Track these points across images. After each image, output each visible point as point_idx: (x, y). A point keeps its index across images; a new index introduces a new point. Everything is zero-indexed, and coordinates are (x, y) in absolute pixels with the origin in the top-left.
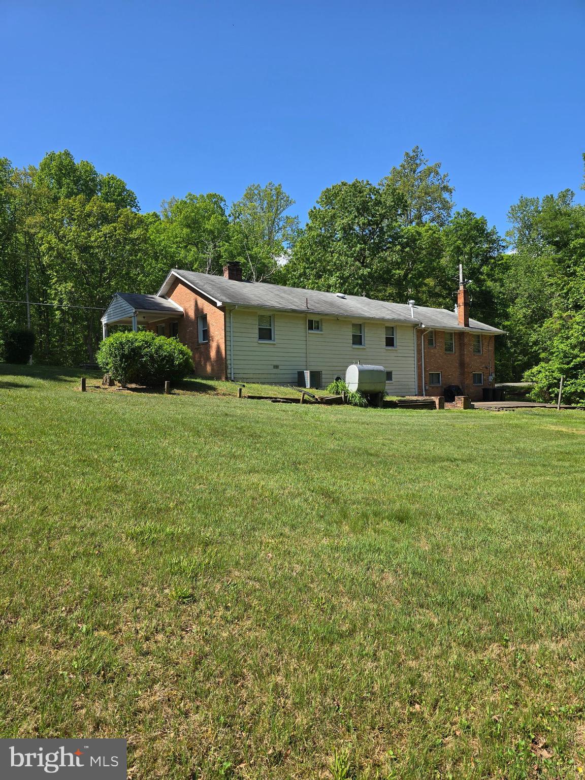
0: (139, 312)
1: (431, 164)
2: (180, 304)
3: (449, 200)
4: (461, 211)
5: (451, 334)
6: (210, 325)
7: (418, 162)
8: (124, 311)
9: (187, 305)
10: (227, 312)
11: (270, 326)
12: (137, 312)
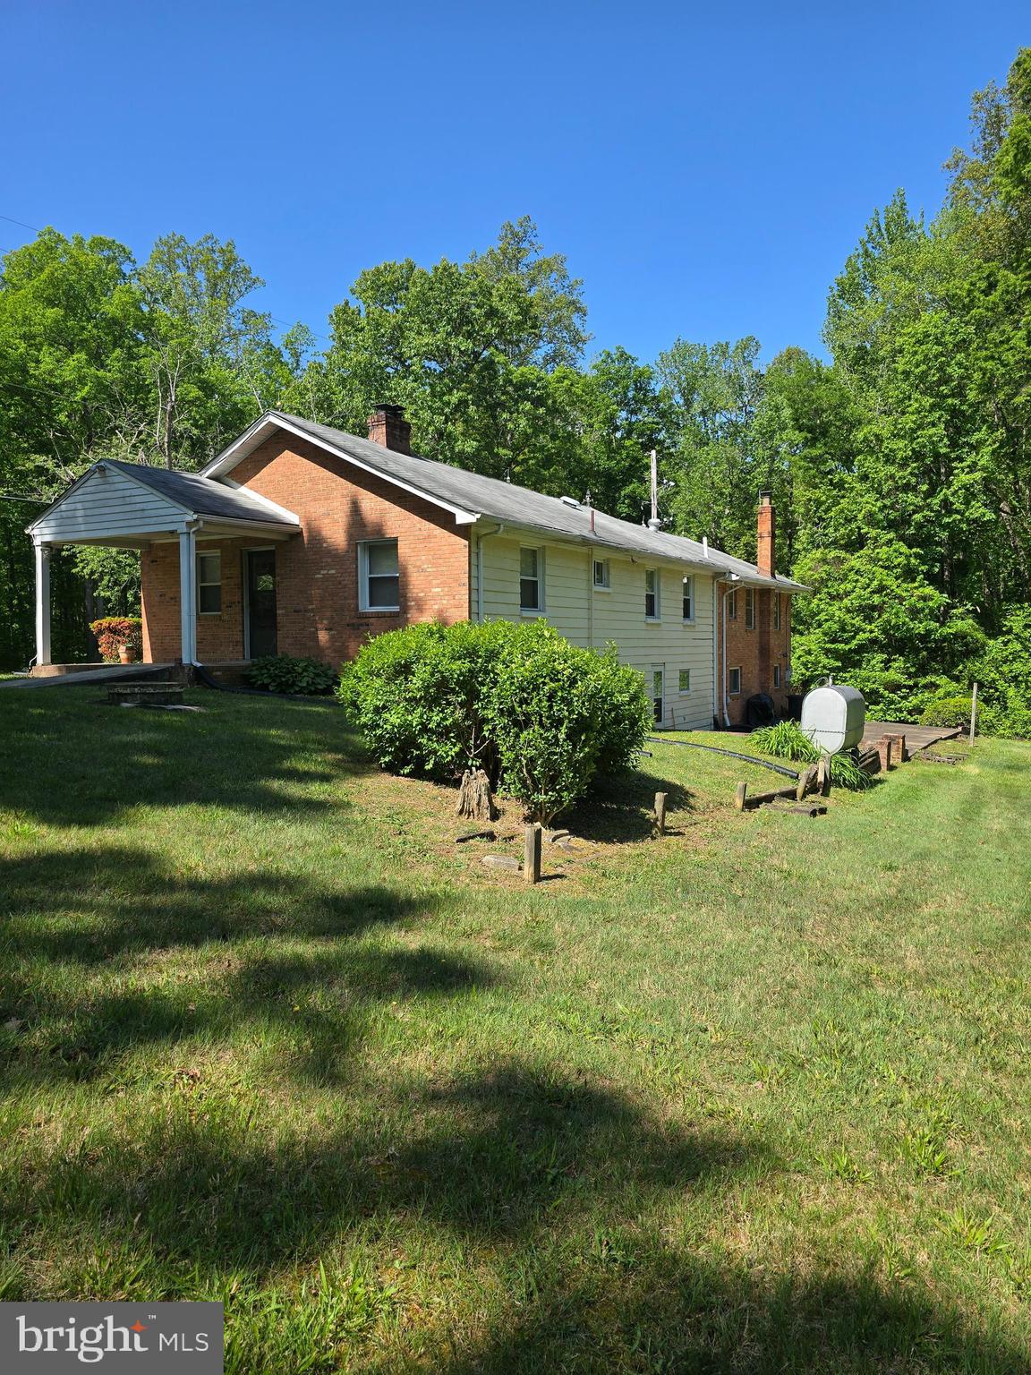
0: (206, 523)
1: (546, 255)
2: (288, 505)
3: (581, 329)
4: (613, 351)
5: (748, 592)
6: (411, 569)
7: (525, 245)
8: (139, 514)
9: (317, 510)
10: (474, 539)
11: (535, 576)
12: (201, 523)
